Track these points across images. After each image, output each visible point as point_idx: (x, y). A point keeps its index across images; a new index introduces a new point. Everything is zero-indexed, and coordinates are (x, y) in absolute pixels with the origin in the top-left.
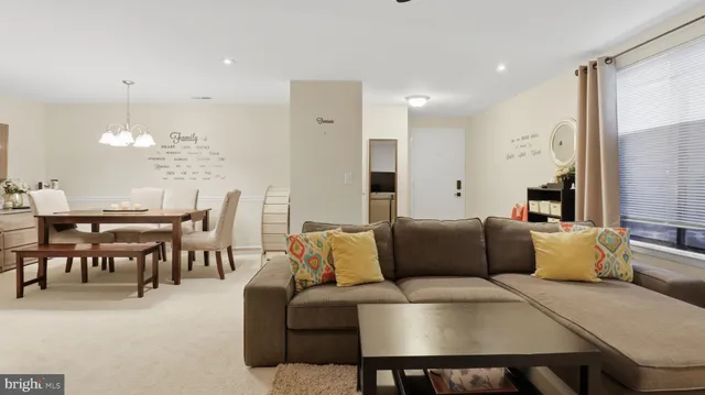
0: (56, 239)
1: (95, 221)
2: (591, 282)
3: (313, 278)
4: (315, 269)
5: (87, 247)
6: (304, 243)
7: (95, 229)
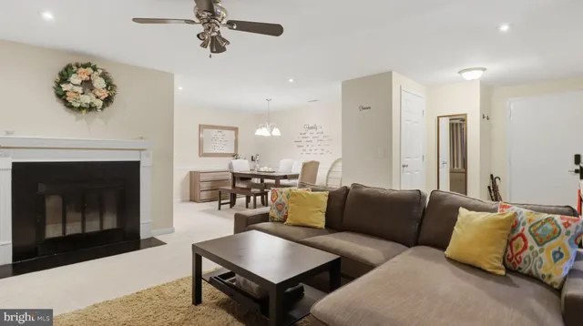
0: (240, 185)
1: (262, 177)
2: (485, 271)
3: (277, 217)
4: (280, 211)
5: (258, 191)
6: (279, 194)
7: (262, 181)
